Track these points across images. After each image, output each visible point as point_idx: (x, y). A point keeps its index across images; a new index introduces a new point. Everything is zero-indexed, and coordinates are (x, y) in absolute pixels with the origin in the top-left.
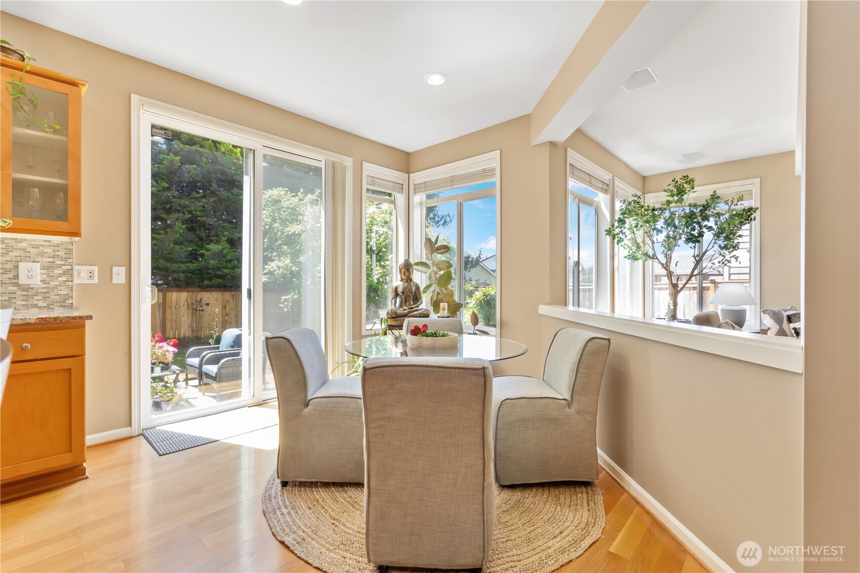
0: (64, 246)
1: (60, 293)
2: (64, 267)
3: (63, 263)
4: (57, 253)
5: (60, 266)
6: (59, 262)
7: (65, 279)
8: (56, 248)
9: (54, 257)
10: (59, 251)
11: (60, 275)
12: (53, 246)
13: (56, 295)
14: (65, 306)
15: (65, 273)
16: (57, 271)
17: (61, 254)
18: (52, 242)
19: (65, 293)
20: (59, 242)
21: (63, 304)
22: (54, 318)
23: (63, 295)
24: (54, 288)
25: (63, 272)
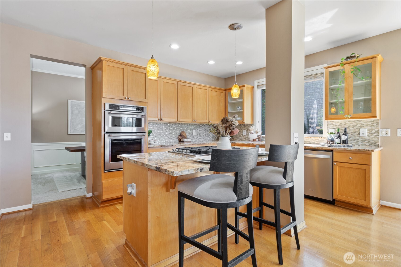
0: (376, 121)
1: (374, 140)
2: (376, 130)
3: (375, 128)
4: (373, 124)
5: (374, 129)
6: (374, 128)
7: (376, 134)
8: (373, 123)
9: (372, 126)
10: (374, 123)
11: (374, 133)
12: (372, 122)
13: (372, 141)
14: (376, 145)
15: (376, 132)
16: (373, 132)
17: (375, 124)
18: (371, 120)
19: (376, 140)
20: (374, 120)
21: (375, 145)
22: (360, 149)
23: (375, 141)
24: (372, 138)
25: (375, 132)
